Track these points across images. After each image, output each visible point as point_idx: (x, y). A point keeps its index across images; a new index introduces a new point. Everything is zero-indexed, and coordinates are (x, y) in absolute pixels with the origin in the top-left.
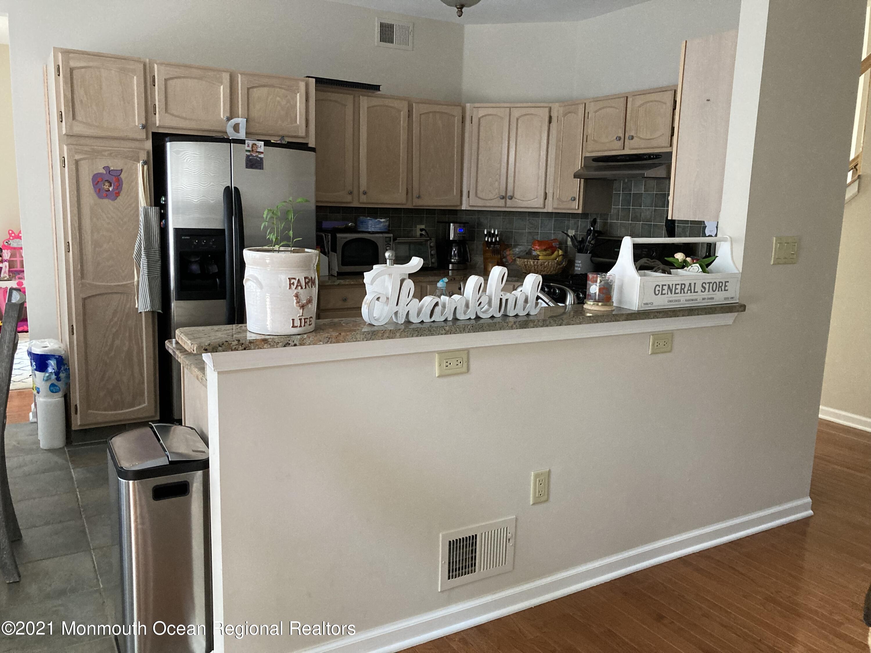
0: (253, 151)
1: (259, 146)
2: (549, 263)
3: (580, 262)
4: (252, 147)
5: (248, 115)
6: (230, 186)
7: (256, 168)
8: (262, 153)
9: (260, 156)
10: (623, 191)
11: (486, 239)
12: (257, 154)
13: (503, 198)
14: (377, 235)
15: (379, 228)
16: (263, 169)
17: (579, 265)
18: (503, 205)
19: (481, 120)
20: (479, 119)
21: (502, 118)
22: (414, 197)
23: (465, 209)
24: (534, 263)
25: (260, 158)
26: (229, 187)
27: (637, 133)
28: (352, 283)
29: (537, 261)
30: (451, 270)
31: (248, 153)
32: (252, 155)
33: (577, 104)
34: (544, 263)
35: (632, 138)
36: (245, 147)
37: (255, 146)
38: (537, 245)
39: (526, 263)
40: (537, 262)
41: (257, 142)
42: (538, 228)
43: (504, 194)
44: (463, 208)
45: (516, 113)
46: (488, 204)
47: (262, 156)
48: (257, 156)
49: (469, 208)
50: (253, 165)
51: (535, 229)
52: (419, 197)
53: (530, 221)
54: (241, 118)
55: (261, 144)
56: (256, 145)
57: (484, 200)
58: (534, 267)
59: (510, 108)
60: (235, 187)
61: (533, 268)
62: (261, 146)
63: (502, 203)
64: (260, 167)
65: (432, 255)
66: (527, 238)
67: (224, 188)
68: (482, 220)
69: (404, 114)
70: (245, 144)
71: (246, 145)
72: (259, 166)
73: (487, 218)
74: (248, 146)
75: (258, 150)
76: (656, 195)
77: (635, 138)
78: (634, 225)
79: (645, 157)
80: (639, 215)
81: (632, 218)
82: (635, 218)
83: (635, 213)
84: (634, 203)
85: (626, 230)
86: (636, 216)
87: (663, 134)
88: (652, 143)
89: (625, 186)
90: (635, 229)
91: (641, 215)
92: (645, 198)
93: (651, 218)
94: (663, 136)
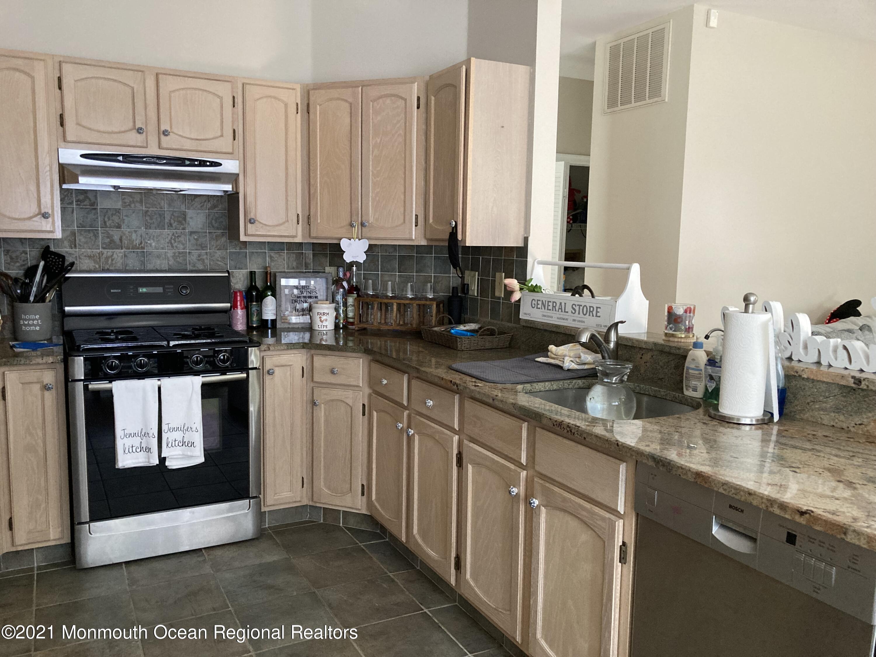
3: (37, 317)
10: (77, 205)
17: (35, 322)
35: (166, 133)
76: (147, 212)
77: (171, 134)
78: (109, 254)
79: (196, 163)
80: (116, 238)
81: (102, 244)
82: (111, 244)
83: (108, 237)
84: (105, 222)
85: (95, 262)
86: (112, 241)
87: (222, 136)
88: (204, 145)
89: (81, 197)
90: (112, 260)
91: (121, 240)
92: (127, 216)
93: (141, 243)
94: (222, 138)
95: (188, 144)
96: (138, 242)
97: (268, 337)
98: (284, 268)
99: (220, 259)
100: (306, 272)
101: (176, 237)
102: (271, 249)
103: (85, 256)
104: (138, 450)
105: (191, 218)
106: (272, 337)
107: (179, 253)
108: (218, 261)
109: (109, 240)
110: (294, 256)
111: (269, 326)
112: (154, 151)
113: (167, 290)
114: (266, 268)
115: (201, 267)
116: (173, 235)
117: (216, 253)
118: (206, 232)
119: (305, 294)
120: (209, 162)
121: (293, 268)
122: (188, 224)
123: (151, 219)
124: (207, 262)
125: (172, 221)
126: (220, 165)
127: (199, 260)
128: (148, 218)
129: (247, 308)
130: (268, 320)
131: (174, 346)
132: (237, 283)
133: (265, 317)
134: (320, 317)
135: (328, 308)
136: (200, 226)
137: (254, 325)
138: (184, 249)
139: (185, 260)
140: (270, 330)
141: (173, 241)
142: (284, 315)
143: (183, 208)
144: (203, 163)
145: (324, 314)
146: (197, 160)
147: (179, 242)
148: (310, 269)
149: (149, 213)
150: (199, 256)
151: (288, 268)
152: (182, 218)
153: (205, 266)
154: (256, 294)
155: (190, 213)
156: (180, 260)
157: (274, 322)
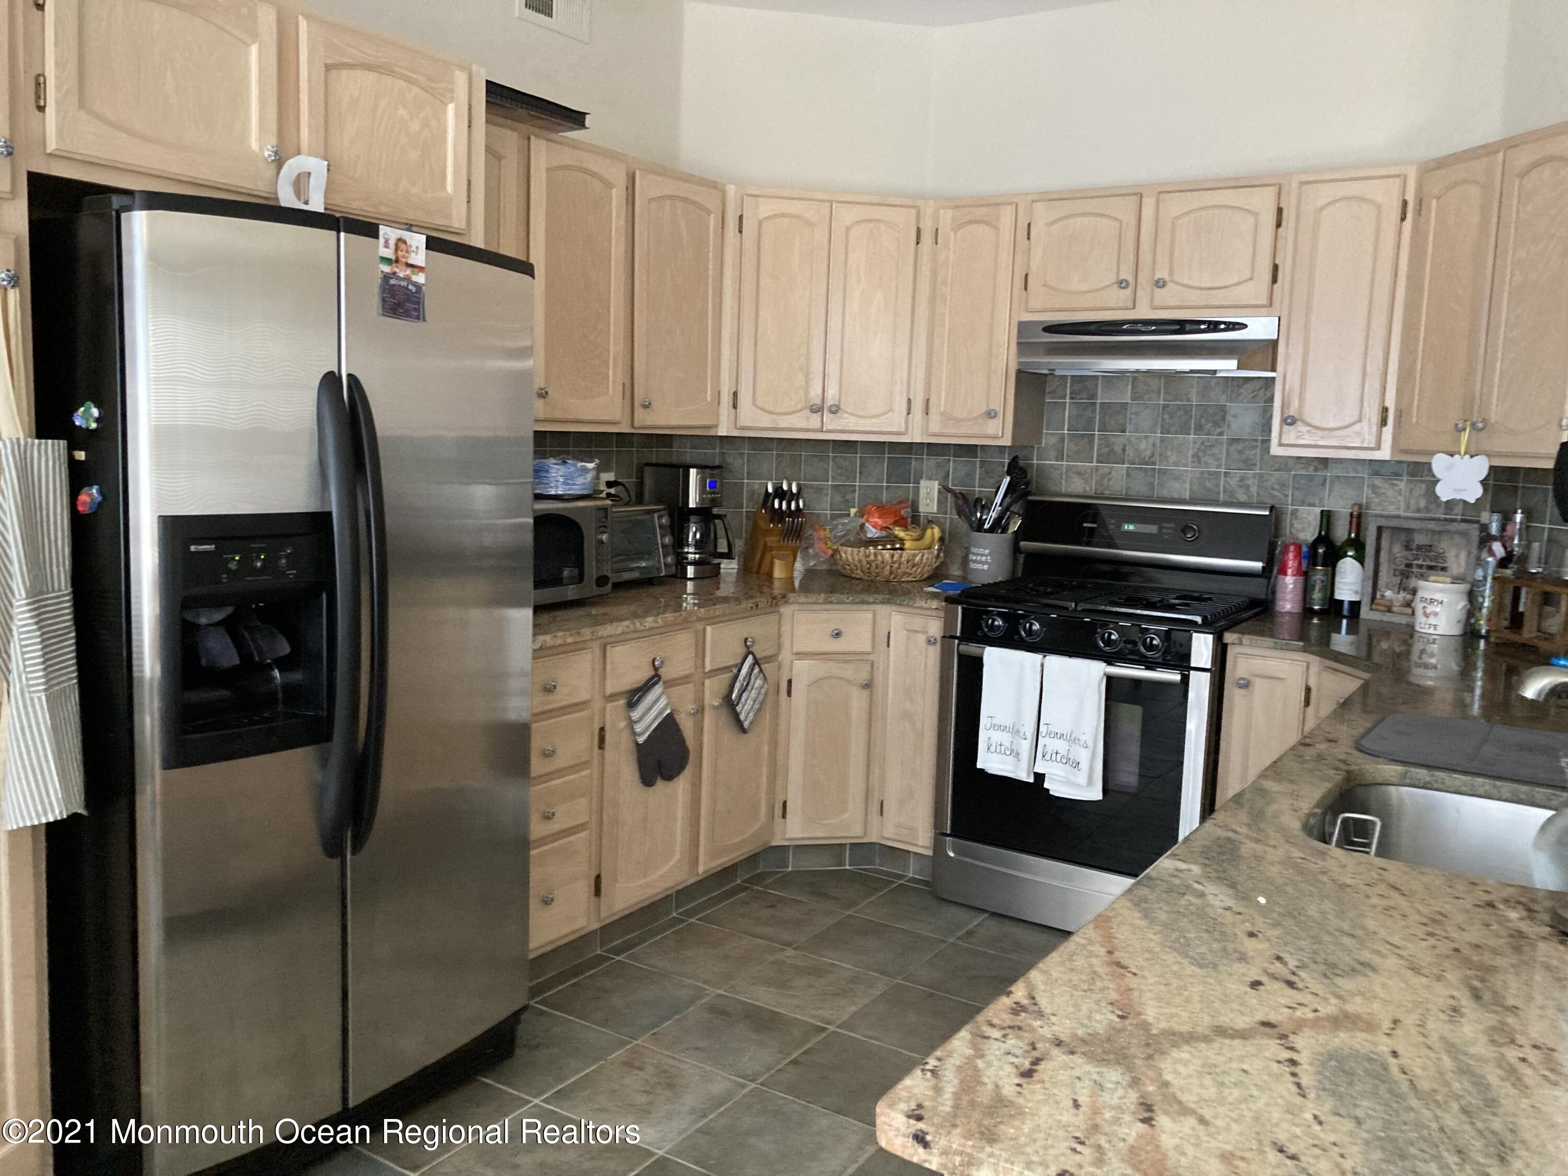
0: (397, 261)
1: (414, 249)
2: (923, 556)
3: (987, 551)
4: (397, 248)
5: (326, 151)
6: (336, 371)
7: (406, 315)
8: (421, 269)
9: (415, 278)
10: (1072, 398)
11: (776, 505)
12: (408, 271)
13: (817, 409)
14: (581, 504)
15: (583, 484)
16: (424, 320)
17: (984, 559)
18: (818, 426)
19: (764, 224)
20: (760, 223)
21: (810, 224)
22: (636, 404)
23: (725, 434)
24: (892, 556)
25: (415, 284)
26: (332, 372)
27: (1171, 272)
28: (570, 640)
29: (899, 552)
30: (690, 579)
31: (387, 269)
32: (394, 273)
33: (997, 204)
34: (915, 556)
35: (1160, 284)
36: (378, 247)
37: (403, 246)
38: (877, 515)
39: (872, 557)
40: (901, 556)
41: (406, 235)
42: (855, 478)
43: (819, 402)
44: (722, 432)
45: (846, 216)
46: (783, 425)
47: (420, 278)
48: (407, 279)
49: (736, 433)
50: (399, 304)
51: (848, 478)
52: (647, 406)
53: (837, 460)
54: (309, 155)
55: (419, 241)
56: (405, 242)
57: (772, 413)
58: (892, 567)
59: (831, 202)
60: (350, 376)
61: (888, 568)
62: (417, 248)
63: (814, 421)
64: (415, 314)
65: (664, 546)
66: (832, 498)
67: (321, 376)
68: (730, 460)
69: (617, 195)
70: (376, 236)
71: (382, 240)
72: (415, 309)
73: (743, 454)
74: (387, 246)
75: (410, 262)
76: (1165, 407)
77: (1170, 284)
78: (1106, 471)
79: (1203, 327)
80: (1118, 449)
81: (1098, 456)
82: (1108, 456)
83: (1107, 445)
84: (1105, 423)
85: (1085, 480)
86: (1112, 452)
87: (1251, 279)
88: (1219, 297)
89: (1077, 387)
90: (1109, 480)
91: (1124, 450)
92: (1135, 413)
93: (1152, 455)
94: (1251, 282)
95: (1194, 298)
96: (1148, 453)
97: (1339, 632)
98: (1398, 509)
99: (1277, 487)
100: (1446, 520)
101: (1206, 448)
102: (1377, 474)
103: (1075, 473)
104: (1008, 753)
105: (1235, 416)
106: (1348, 633)
107: (1210, 473)
108: (1273, 489)
109: (1107, 449)
110: (1424, 486)
111: (1345, 613)
112: (1144, 312)
113: (1165, 531)
114: (1360, 506)
115: (1243, 498)
116: (1202, 443)
117: (1272, 475)
118: (1256, 440)
119: (1420, 562)
120: (1225, 323)
121: (1419, 510)
122: (1229, 426)
123: (1171, 418)
124: (1254, 489)
125: (1203, 421)
126: (1244, 326)
127: (1240, 486)
128: (1166, 417)
129: (1305, 575)
130: (1342, 602)
131: (1083, 610)
132: (1303, 530)
133: (1338, 596)
134: (1424, 607)
135: (1441, 591)
136: (1248, 429)
137: (1316, 607)
138: (1218, 467)
139: (1218, 485)
140: (1344, 622)
141: (1201, 454)
142: (1383, 596)
143: (1223, 400)
144: (1213, 326)
145: (1432, 601)
146: (1204, 322)
147: (1211, 455)
148: (1457, 515)
149: (1168, 409)
150: (1242, 479)
151: (1408, 508)
152: (1220, 417)
153: (1249, 497)
154: (1324, 552)
155: (1234, 408)
156: (1208, 485)
157: (1355, 606)
